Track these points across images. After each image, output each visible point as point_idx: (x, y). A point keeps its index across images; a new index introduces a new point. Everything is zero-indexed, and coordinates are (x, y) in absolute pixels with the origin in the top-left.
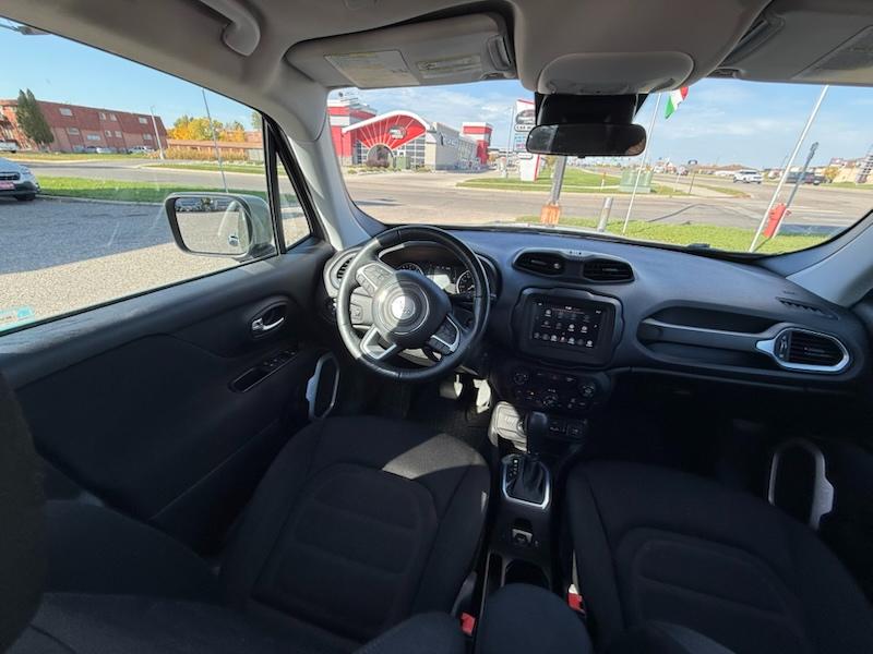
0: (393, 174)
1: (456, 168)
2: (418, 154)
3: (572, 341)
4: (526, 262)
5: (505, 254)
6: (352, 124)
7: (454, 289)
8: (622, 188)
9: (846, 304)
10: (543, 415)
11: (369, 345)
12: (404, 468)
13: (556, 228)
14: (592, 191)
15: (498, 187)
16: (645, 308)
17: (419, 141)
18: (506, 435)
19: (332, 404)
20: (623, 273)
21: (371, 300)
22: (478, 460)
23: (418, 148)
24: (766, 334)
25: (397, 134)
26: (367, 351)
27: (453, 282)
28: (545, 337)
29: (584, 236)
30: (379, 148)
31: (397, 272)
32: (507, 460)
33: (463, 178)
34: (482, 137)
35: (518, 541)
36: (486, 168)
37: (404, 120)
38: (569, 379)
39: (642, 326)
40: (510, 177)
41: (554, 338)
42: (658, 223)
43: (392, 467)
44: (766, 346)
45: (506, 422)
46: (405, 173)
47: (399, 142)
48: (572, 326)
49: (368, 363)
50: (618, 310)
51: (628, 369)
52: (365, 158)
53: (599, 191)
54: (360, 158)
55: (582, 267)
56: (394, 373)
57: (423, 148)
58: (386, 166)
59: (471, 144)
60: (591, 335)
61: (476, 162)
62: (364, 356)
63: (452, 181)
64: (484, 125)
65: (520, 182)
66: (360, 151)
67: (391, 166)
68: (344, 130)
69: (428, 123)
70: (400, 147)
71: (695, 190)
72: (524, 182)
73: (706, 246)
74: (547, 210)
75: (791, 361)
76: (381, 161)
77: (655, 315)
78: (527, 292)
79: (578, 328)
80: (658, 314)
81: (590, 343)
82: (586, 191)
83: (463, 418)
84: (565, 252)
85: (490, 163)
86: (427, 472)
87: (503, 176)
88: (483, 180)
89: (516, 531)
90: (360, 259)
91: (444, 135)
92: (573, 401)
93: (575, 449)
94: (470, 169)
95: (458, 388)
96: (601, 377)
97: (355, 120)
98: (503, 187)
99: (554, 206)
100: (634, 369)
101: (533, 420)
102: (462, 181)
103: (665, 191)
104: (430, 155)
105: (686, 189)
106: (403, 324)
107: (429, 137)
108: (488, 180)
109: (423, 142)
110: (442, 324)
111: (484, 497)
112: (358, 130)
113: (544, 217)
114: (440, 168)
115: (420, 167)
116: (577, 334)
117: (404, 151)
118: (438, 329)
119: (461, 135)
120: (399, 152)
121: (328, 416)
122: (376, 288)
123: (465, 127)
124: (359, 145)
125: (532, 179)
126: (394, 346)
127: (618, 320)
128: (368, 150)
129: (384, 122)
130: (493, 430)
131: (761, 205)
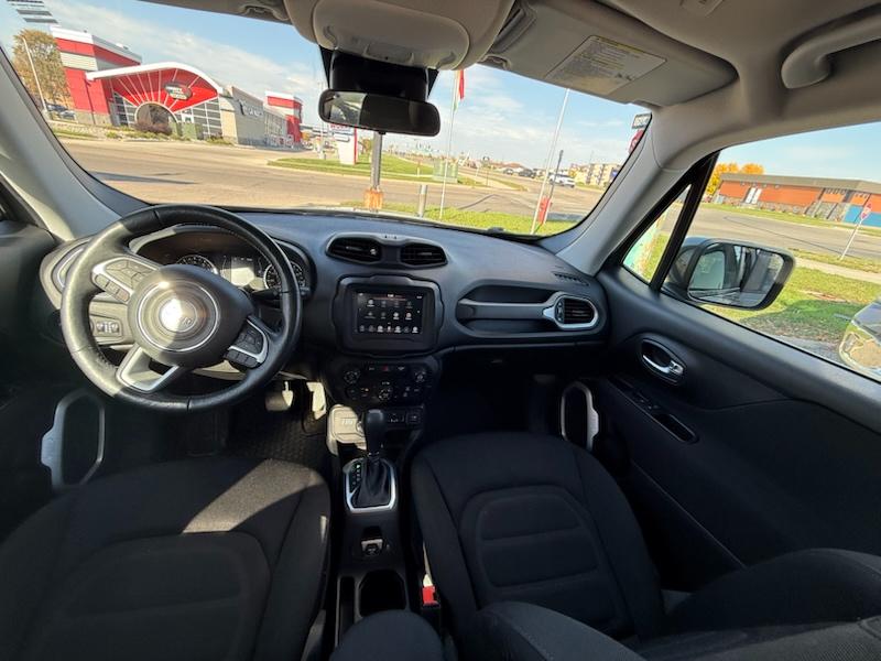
0: (178, 144)
1: (264, 144)
2: (212, 122)
3: (398, 330)
4: (340, 249)
5: (317, 241)
6: (101, 69)
7: (260, 285)
8: (436, 178)
9: (592, 274)
10: (379, 412)
11: (132, 373)
12: (215, 520)
13: (380, 213)
14: (410, 179)
15: (317, 169)
16: (459, 289)
17: (209, 106)
18: (345, 440)
19: (100, 459)
20: (436, 257)
21: (124, 309)
22: (313, 479)
23: (211, 115)
24: (548, 303)
25: (177, 93)
26: (129, 381)
27: (258, 275)
28: (371, 329)
29: (401, 221)
30: (153, 108)
31: (164, 267)
32: (348, 469)
33: (276, 156)
34: (291, 112)
35: (368, 553)
36: (303, 148)
37: (183, 77)
38: (401, 369)
39: (459, 307)
40: (328, 159)
41: (380, 329)
42: (466, 210)
43: (198, 525)
44: (549, 313)
45: (344, 426)
46: (195, 144)
47: (181, 105)
48: (396, 315)
49: (134, 398)
50: (437, 293)
51: (452, 349)
52: (132, 118)
53: (415, 179)
54: (123, 117)
55: (399, 253)
56: (179, 405)
57: (218, 116)
58: (168, 133)
59: (279, 119)
60: (416, 321)
61: (288, 140)
62: (125, 389)
63: (261, 159)
64: (290, 97)
65: (339, 165)
66: (121, 109)
67: (175, 134)
68: (90, 77)
69: (220, 85)
70: (185, 109)
71: (491, 183)
72: (344, 166)
73: (501, 229)
74: (369, 196)
75: (566, 322)
76: (157, 125)
77: (469, 296)
78: (345, 282)
79: (402, 316)
80: (471, 294)
81: (415, 329)
82: (405, 178)
83: (300, 429)
84: (380, 236)
85: (305, 142)
86: (249, 514)
87: (321, 157)
88: (299, 160)
89: (365, 543)
90: (94, 253)
91: (243, 103)
92: (408, 389)
93: (416, 435)
94: (281, 146)
95: (288, 397)
96: (430, 361)
97: (105, 64)
98: (322, 170)
99: (375, 191)
100: (457, 348)
101: (369, 420)
102: (274, 160)
103: (469, 182)
104: (229, 124)
105: (484, 181)
106: (182, 338)
107: (224, 103)
108: (305, 161)
109: (217, 108)
110: (241, 331)
111: (324, 521)
112: (114, 79)
113: (368, 202)
114: (243, 142)
115: (217, 137)
116: (402, 322)
117: (192, 117)
118: (238, 336)
119: (266, 105)
120: (184, 116)
121: (92, 479)
122: (131, 292)
123: (270, 97)
124: (119, 101)
125: (351, 163)
126: (175, 368)
127: (438, 303)
128: (135, 109)
129: (155, 74)
130: (331, 438)
131: (534, 197)
